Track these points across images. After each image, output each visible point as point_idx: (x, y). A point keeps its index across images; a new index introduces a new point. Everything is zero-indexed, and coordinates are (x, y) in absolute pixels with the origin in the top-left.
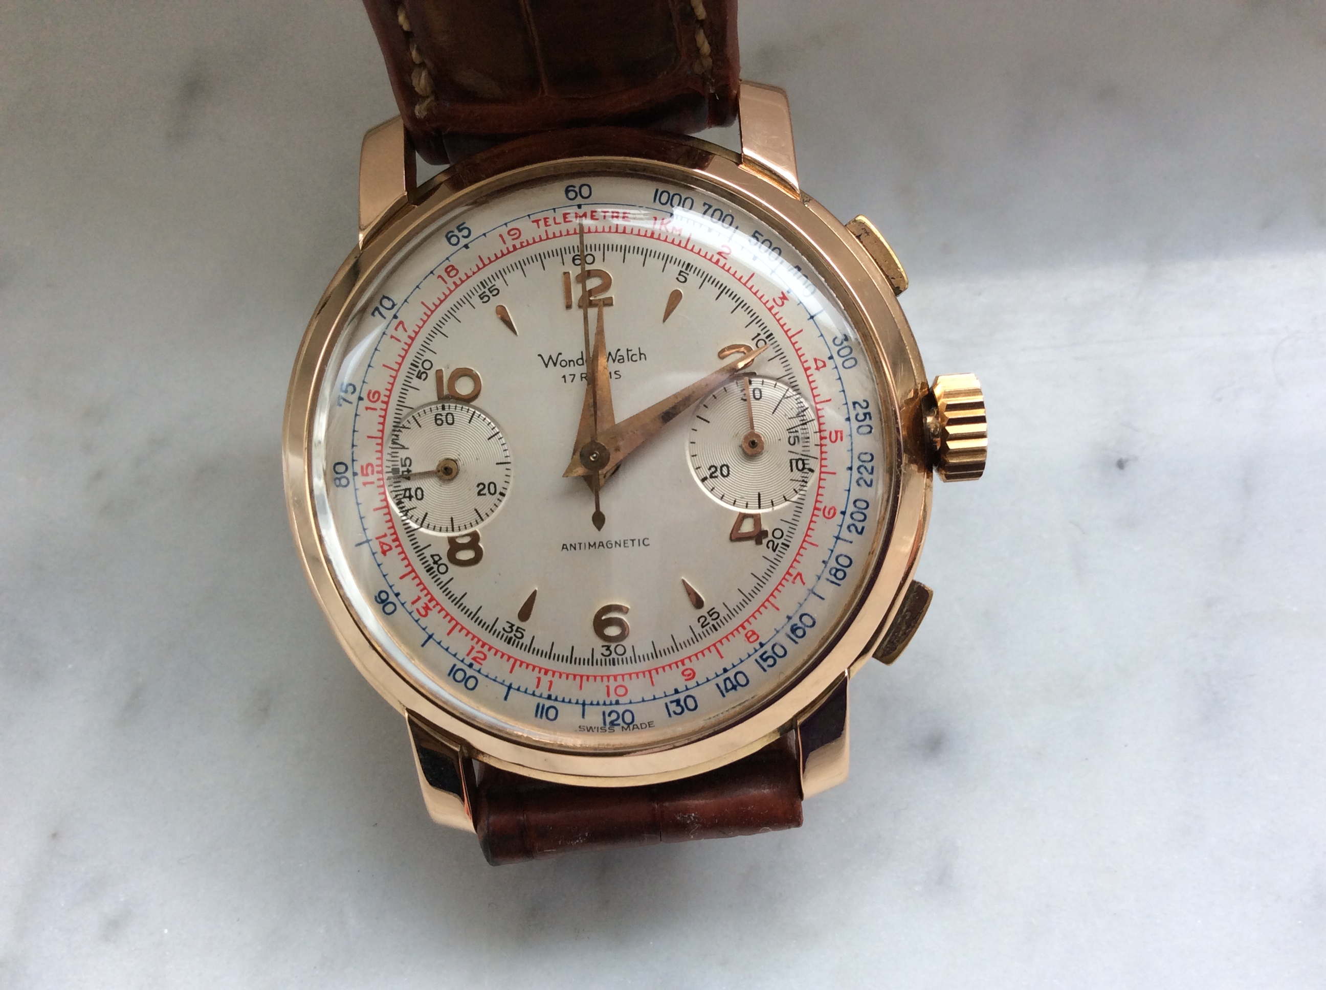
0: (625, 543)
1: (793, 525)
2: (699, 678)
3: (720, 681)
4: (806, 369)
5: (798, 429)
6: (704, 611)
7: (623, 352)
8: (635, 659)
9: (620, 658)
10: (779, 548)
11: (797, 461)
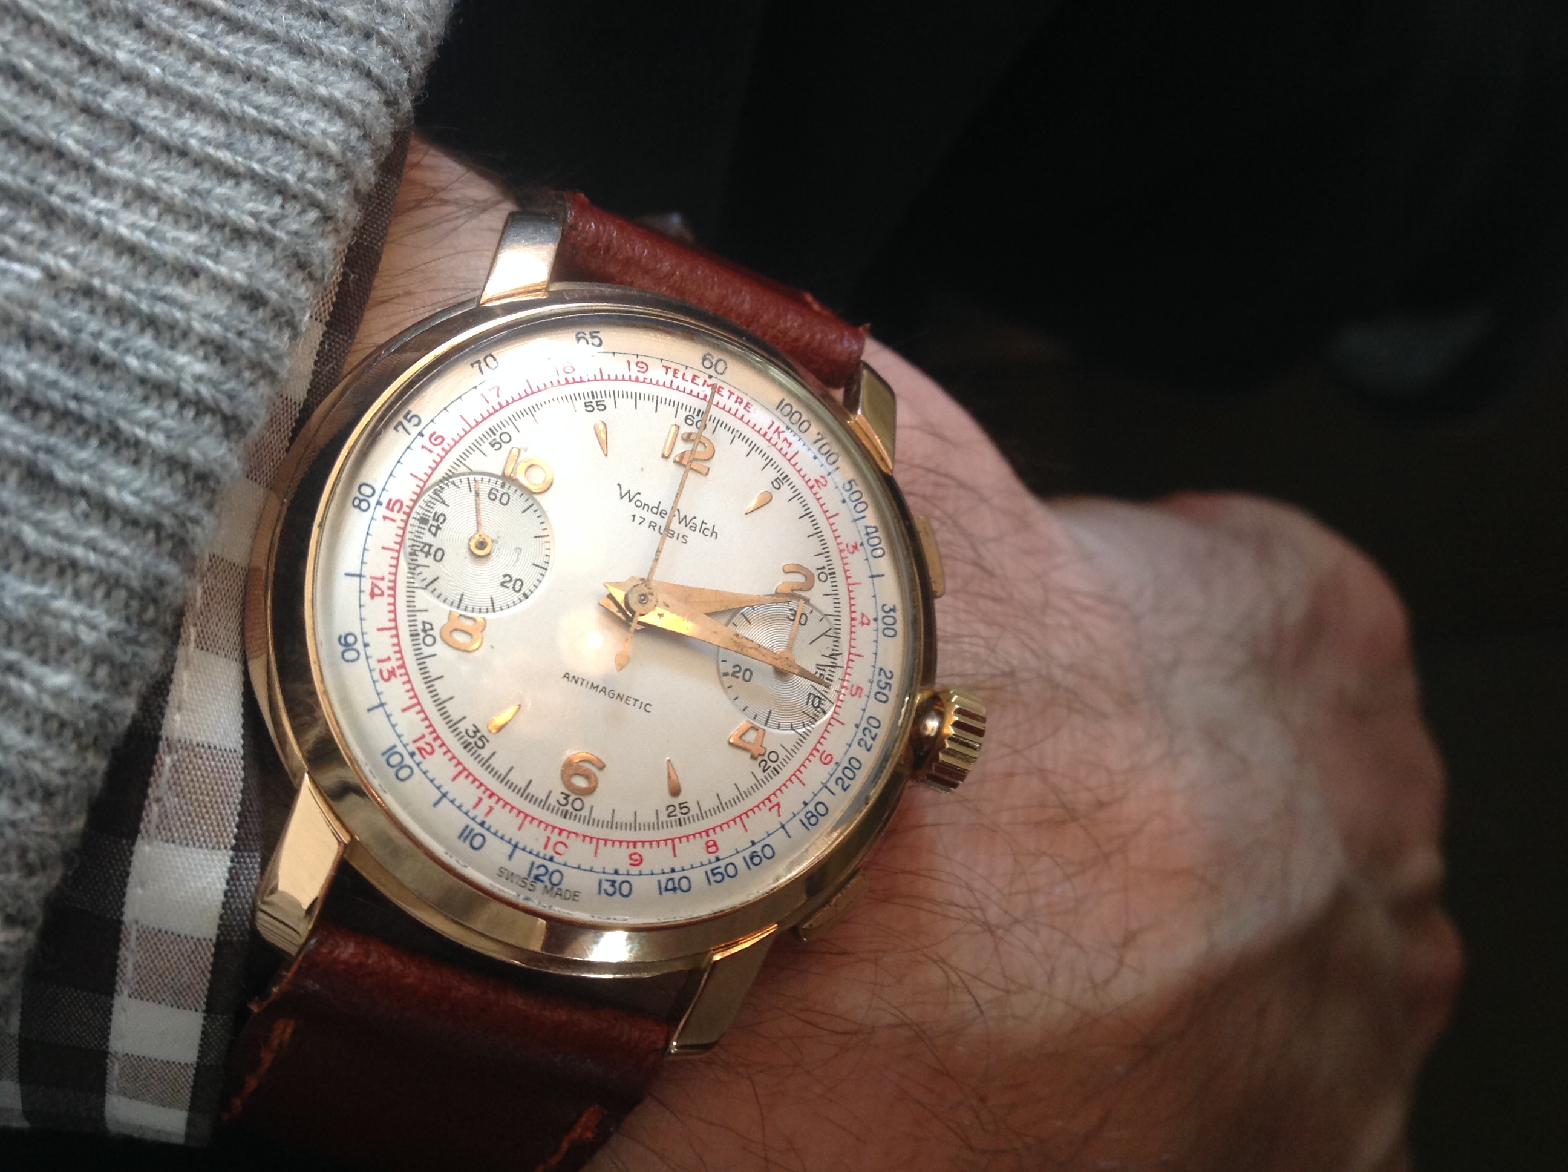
0: (627, 699)
1: (791, 754)
4: (853, 619)
5: (827, 668)
6: (676, 802)
7: (698, 522)
8: (589, 821)
9: (575, 812)
10: (769, 771)
11: (816, 697)
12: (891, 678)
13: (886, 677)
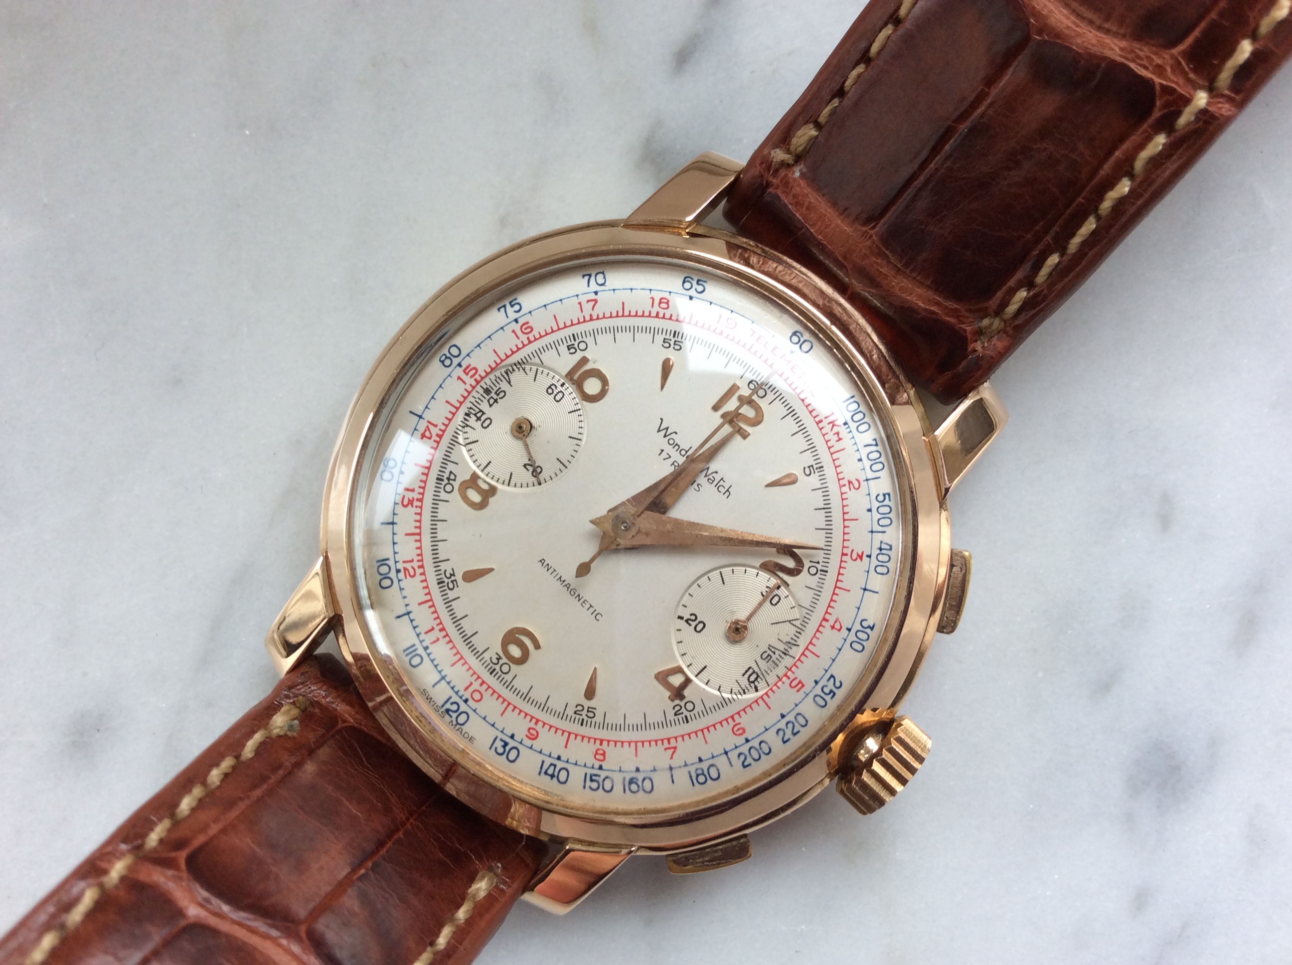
0: (584, 602)
1: (706, 712)
4: (825, 619)
5: (777, 652)
6: (587, 704)
8: (508, 685)
9: (500, 673)
11: (754, 672)
12: (837, 688)
13: (834, 684)
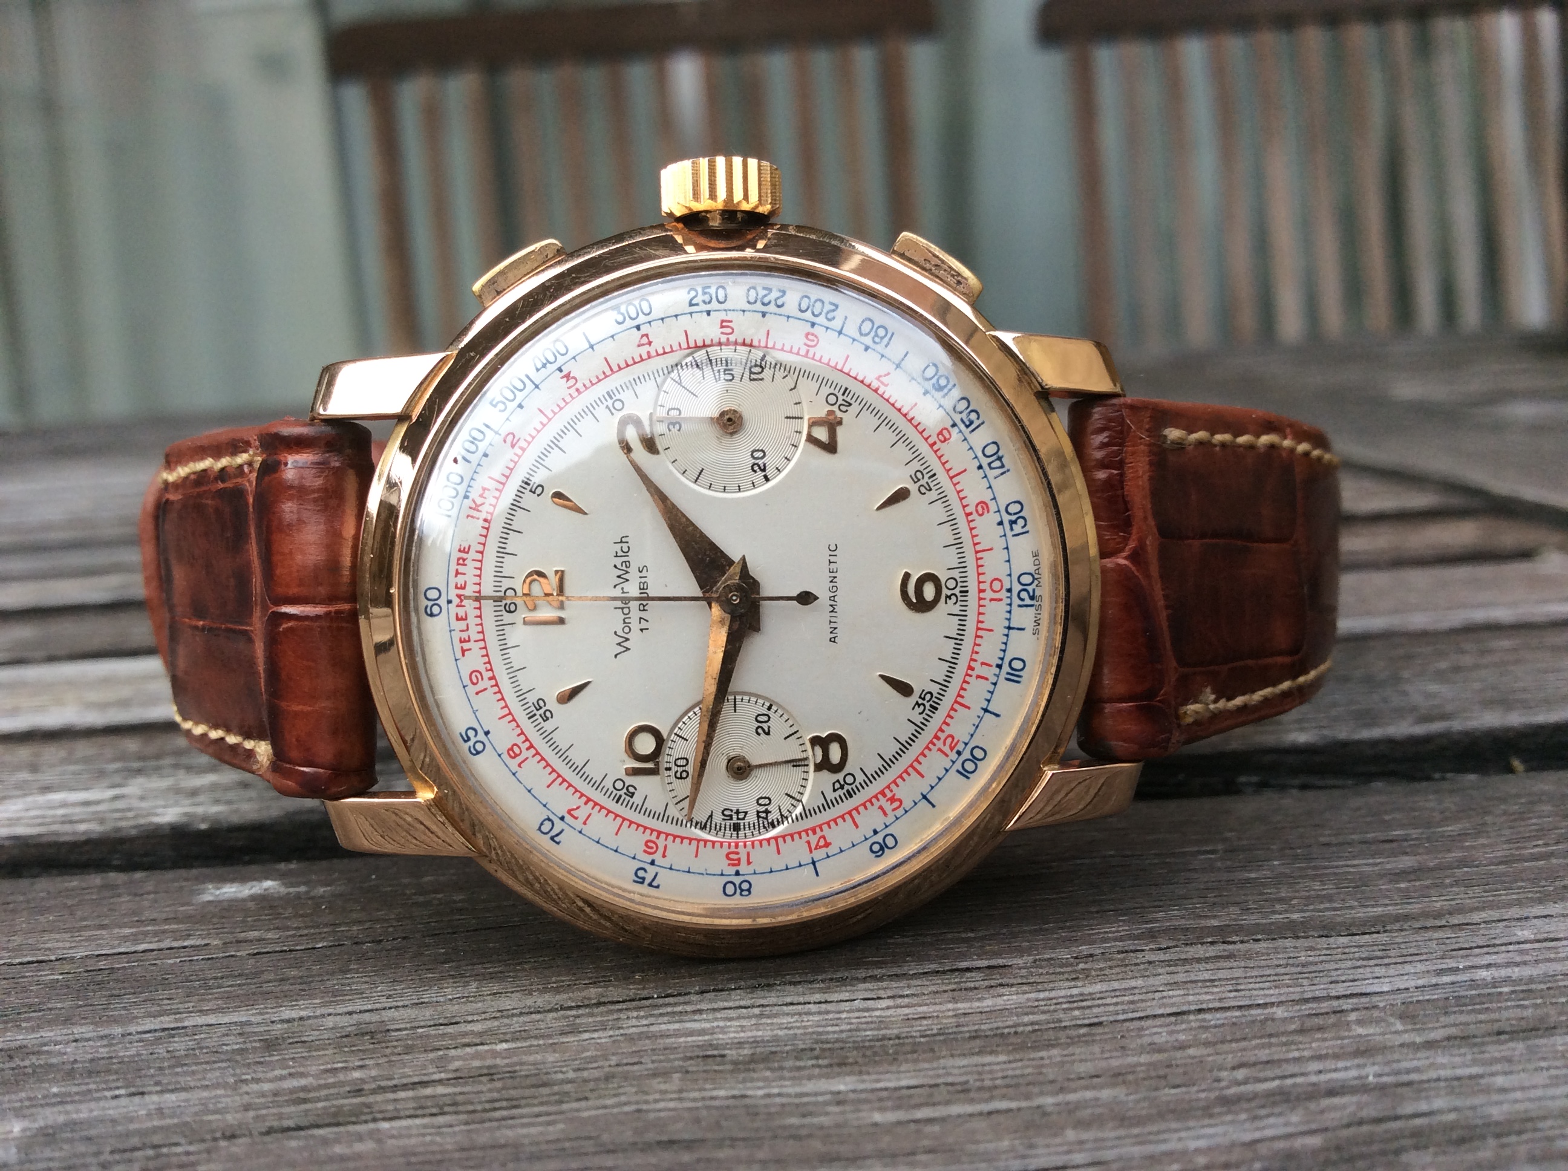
0: (833, 572)
1: (823, 382)
2: (987, 496)
3: (992, 474)
4: (650, 356)
5: (716, 370)
6: (913, 487)
7: (618, 561)
8: (962, 567)
9: (960, 584)
10: (848, 400)
11: (751, 373)
12: (695, 290)
13: (696, 295)
